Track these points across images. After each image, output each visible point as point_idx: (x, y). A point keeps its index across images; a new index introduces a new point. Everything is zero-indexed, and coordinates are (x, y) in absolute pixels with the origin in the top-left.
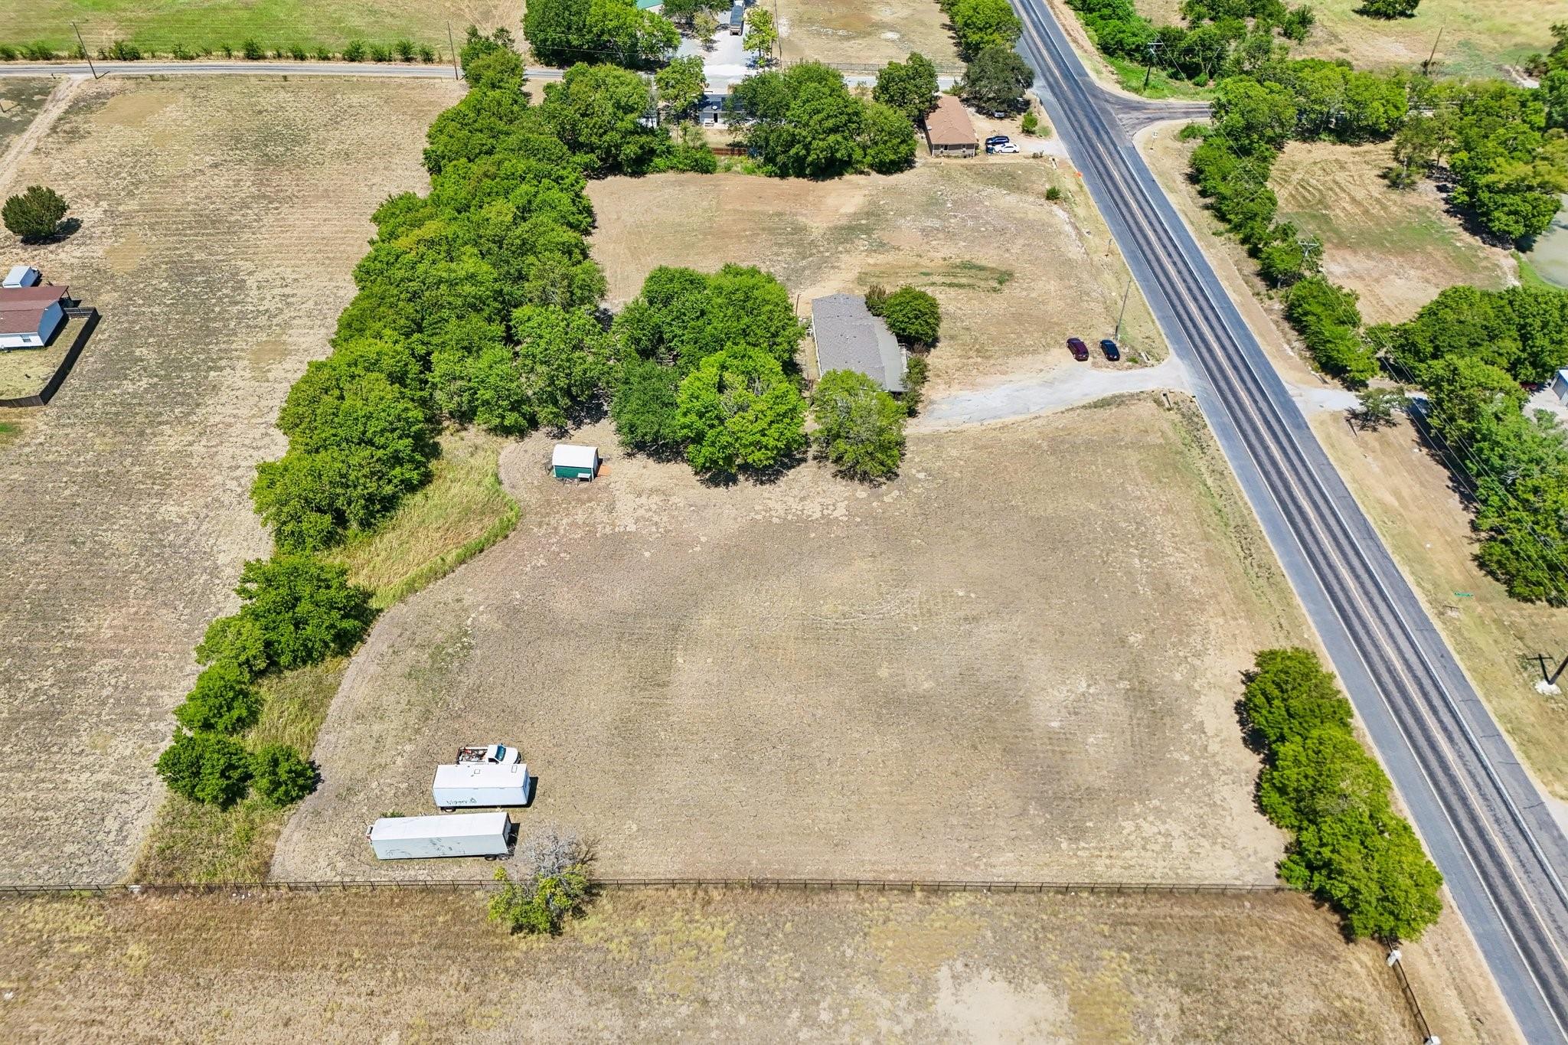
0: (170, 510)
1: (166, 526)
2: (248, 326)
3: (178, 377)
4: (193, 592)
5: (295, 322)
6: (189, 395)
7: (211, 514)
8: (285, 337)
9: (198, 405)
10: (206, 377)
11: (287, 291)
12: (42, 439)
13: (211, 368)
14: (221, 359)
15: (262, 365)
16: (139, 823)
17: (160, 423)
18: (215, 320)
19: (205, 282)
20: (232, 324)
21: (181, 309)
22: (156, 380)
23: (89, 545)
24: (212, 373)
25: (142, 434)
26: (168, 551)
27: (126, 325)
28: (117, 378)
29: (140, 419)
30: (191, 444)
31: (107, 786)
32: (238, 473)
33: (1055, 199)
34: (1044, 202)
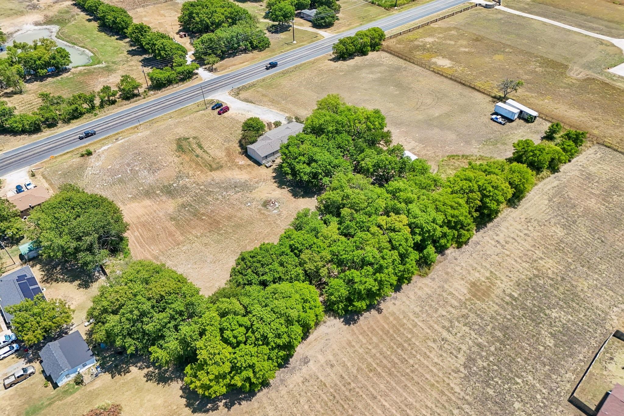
0: (560, 232)
1: (564, 226)
2: (482, 318)
3: (534, 305)
4: (560, 197)
5: (456, 304)
6: (533, 288)
7: (544, 221)
8: (468, 296)
9: (530, 279)
10: (520, 295)
11: (445, 334)
12: (615, 309)
13: (515, 299)
14: (507, 303)
15: (489, 284)
17: (552, 279)
18: (498, 340)
19: (488, 385)
20: (489, 328)
21: (514, 367)
22: (547, 312)
23: (597, 236)
24: (516, 295)
25: (563, 279)
26: (565, 216)
27: (554, 377)
28: (568, 328)
29: (561, 289)
30: (541, 258)
32: (526, 232)
33: (89, 154)
34: (94, 155)
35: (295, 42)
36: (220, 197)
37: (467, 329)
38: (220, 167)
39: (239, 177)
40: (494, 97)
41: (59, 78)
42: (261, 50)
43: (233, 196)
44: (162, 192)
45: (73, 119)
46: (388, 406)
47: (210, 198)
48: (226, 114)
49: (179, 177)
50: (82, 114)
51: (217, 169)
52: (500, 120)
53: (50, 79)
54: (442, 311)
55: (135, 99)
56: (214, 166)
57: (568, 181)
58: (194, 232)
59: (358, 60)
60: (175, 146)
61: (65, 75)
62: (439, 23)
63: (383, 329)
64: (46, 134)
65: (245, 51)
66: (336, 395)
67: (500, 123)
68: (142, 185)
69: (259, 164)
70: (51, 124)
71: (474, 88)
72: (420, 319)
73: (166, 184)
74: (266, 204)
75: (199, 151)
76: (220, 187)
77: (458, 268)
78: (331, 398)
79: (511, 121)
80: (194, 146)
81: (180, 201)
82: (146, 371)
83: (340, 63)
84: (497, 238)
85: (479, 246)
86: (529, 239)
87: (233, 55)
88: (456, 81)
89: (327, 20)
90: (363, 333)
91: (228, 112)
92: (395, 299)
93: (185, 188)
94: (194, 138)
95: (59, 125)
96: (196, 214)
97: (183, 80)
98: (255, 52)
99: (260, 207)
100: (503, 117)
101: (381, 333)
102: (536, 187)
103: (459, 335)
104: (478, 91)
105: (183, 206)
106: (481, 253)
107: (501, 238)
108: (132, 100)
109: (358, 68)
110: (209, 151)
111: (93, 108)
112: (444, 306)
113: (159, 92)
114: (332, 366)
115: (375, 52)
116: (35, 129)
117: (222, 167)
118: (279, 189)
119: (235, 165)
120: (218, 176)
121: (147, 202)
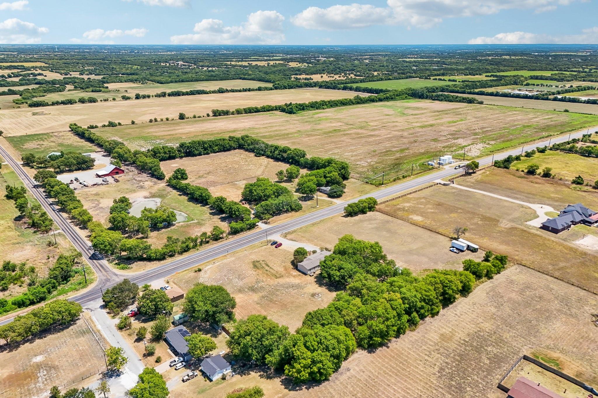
0: (493, 310)
1: (496, 307)
2: (448, 351)
3: (478, 345)
4: (494, 292)
5: (432, 344)
6: (477, 337)
7: (484, 304)
8: (439, 340)
9: (476, 332)
10: (470, 340)
11: (426, 357)
12: (525, 347)
13: (467, 342)
14: (462, 344)
15: (451, 335)
16: (514, 268)
17: (488, 333)
18: (457, 360)
19: (452, 380)
20: (452, 355)
21: (467, 373)
22: (485, 348)
23: (516, 312)
24: (467, 340)
25: (495, 333)
26: (497, 302)
27: (489, 377)
28: (497, 355)
29: (494, 337)
30: (482, 323)
31: (518, 274)
32: (473, 309)
33: (200, 270)
34: (203, 271)
35: (318, 206)
36: (284, 292)
37: (439, 356)
38: (281, 276)
39: (294, 281)
40: (452, 238)
41: (169, 229)
42: (296, 211)
43: (293, 292)
44: (249, 290)
45: (185, 252)
47: (278, 293)
48: (280, 248)
49: (257, 282)
50: (190, 249)
51: (280, 277)
52: (455, 251)
53: (164, 230)
54: (424, 347)
55: (221, 240)
56: (278, 276)
57: (499, 284)
58: (272, 310)
59: (360, 216)
60: (252, 266)
61: (172, 228)
62: (413, 194)
63: (391, 356)
64: (169, 260)
65: (287, 211)
66: (367, 384)
67: (456, 252)
68: (235, 286)
69: (306, 274)
70: (171, 255)
71: (438, 233)
72: (412, 350)
73: (250, 285)
74: (313, 295)
75: (267, 268)
76: (284, 287)
77: (432, 327)
79: (462, 251)
80: (264, 265)
81: (261, 294)
82: (259, 374)
83: (349, 218)
84: (455, 313)
85: (444, 316)
86: (475, 313)
87: (279, 214)
88: (426, 229)
89: (338, 193)
90: (380, 357)
91: (282, 246)
92: (397, 341)
93: (262, 288)
94: (263, 261)
95: (176, 256)
96: (271, 301)
97: (249, 229)
98: (293, 212)
99: (310, 297)
100: (457, 249)
101: (390, 357)
102: (479, 287)
103: (434, 358)
104: (441, 234)
105: (263, 297)
106: (446, 319)
107: (458, 313)
108: (219, 241)
109: (361, 221)
110: (273, 268)
111: (196, 245)
112: (425, 345)
113: (235, 236)
114: (363, 372)
115: (371, 212)
116: (162, 258)
117: (282, 276)
118: (320, 288)
119: (290, 275)
120: (281, 281)
121: (241, 295)
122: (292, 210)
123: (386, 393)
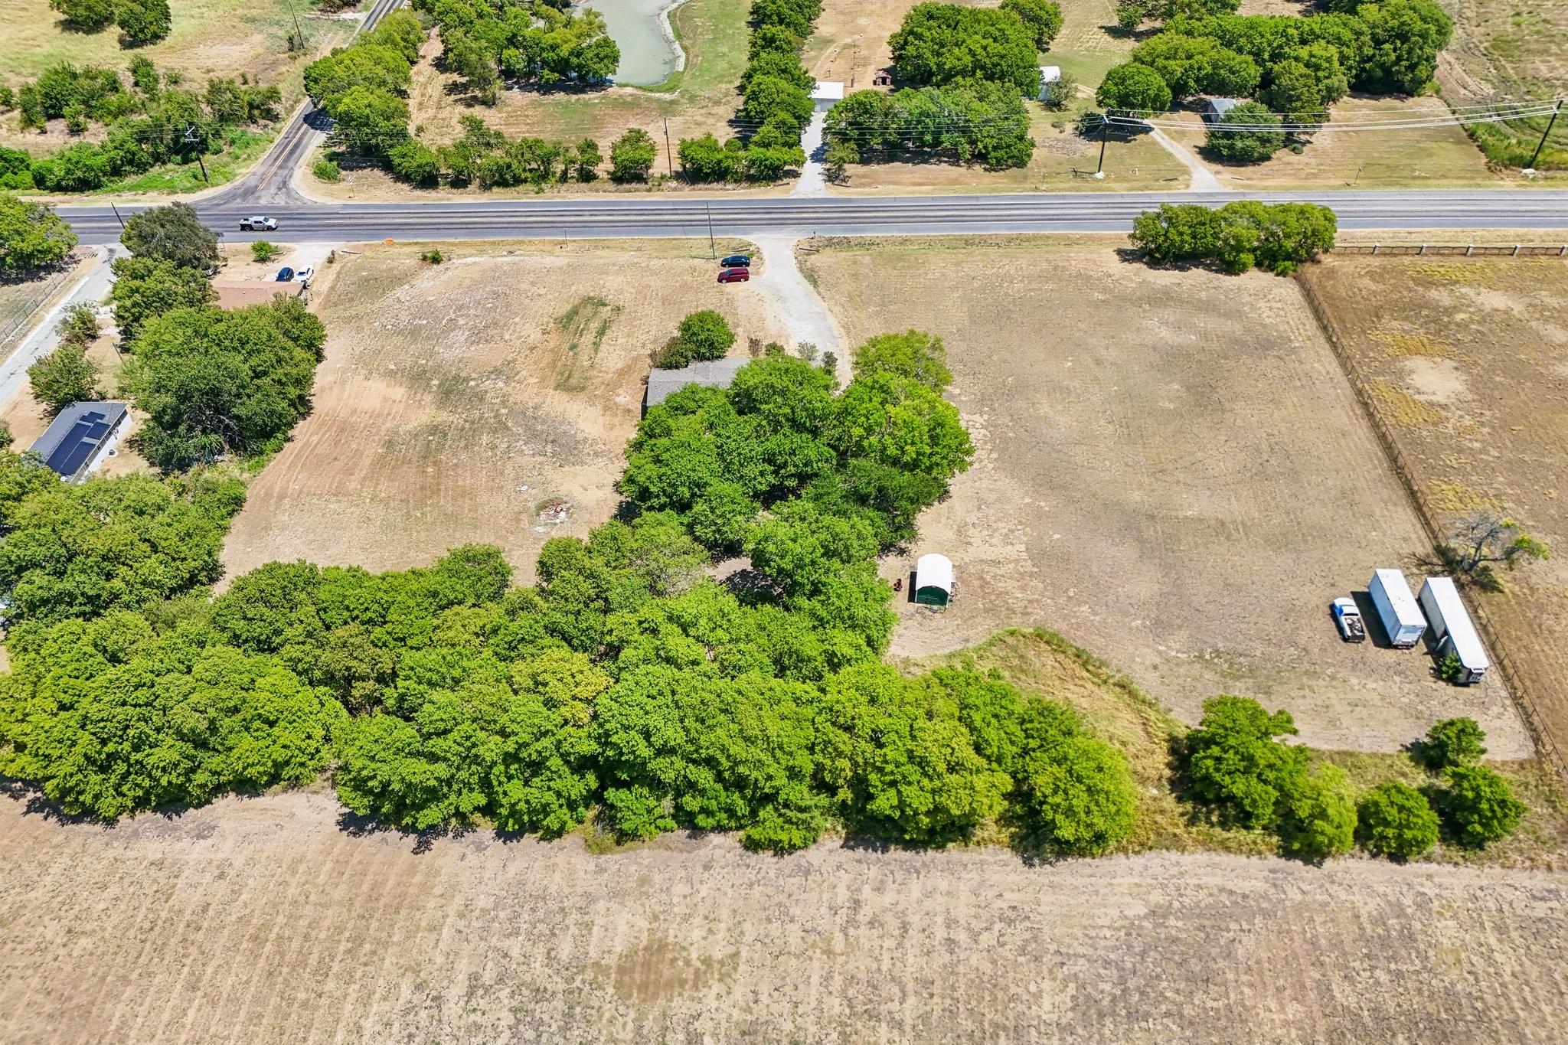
1: (1085, 1002)
2: (565, 1028)
4: (1201, 928)
5: (564, 953)
7: (1053, 947)
8: (610, 961)
11: (455, 990)
16: (1528, 883)
26: (1134, 982)
30: (896, 1024)
31: (1501, 929)
32: (962, 937)
33: (436, 260)
34: (441, 266)
35: (1100, 175)
36: (503, 446)
37: (507, 1019)
38: (578, 389)
39: (583, 426)
40: (1442, 552)
41: (574, 97)
43: (525, 459)
44: (441, 385)
45: (498, 184)
46: (189, 1020)
47: (485, 439)
48: (726, 286)
49: (496, 372)
50: (518, 181)
51: (571, 389)
52: (1354, 621)
53: (560, 96)
54: (516, 944)
55: (634, 185)
56: (573, 381)
57: (1299, 909)
58: (383, 486)
60: (564, 310)
61: (592, 96)
63: (376, 886)
64: (443, 196)
65: (953, 157)
66: (157, 929)
67: (1341, 630)
68: (431, 355)
70: (459, 182)
71: (1412, 495)
72: (461, 924)
73: (463, 374)
74: (548, 505)
75: (588, 339)
76: (528, 428)
77: (680, 889)
78: (147, 925)
79: (1382, 637)
80: (594, 325)
81: (442, 417)
84: (867, 892)
85: (798, 880)
86: (943, 958)
87: (920, 156)
90: (341, 864)
91: (743, 284)
92: (480, 848)
93: (477, 398)
94: (614, 309)
95: (470, 187)
96: (428, 455)
97: (752, 179)
98: (978, 168)
99: (531, 505)
101: (365, 888)
102: (1174, 856)
103: (476, 1017)
104: (1419, 509)
105: (433, 430)
106: (783, 898)
107: (873, 903)
108: (626, 186)
109: (1161, 299)
110: (603, 348)
111: (544, 176)
112: (533, 939)
113: (687, 188)
114: (221, 876)
116: (428, 180)
117: (583, 389)
118: (610, 490)
119: (605, 398)
120: (555, 403)
121: (399, 392)
122: (980, 157)
123: (142, 1010)
